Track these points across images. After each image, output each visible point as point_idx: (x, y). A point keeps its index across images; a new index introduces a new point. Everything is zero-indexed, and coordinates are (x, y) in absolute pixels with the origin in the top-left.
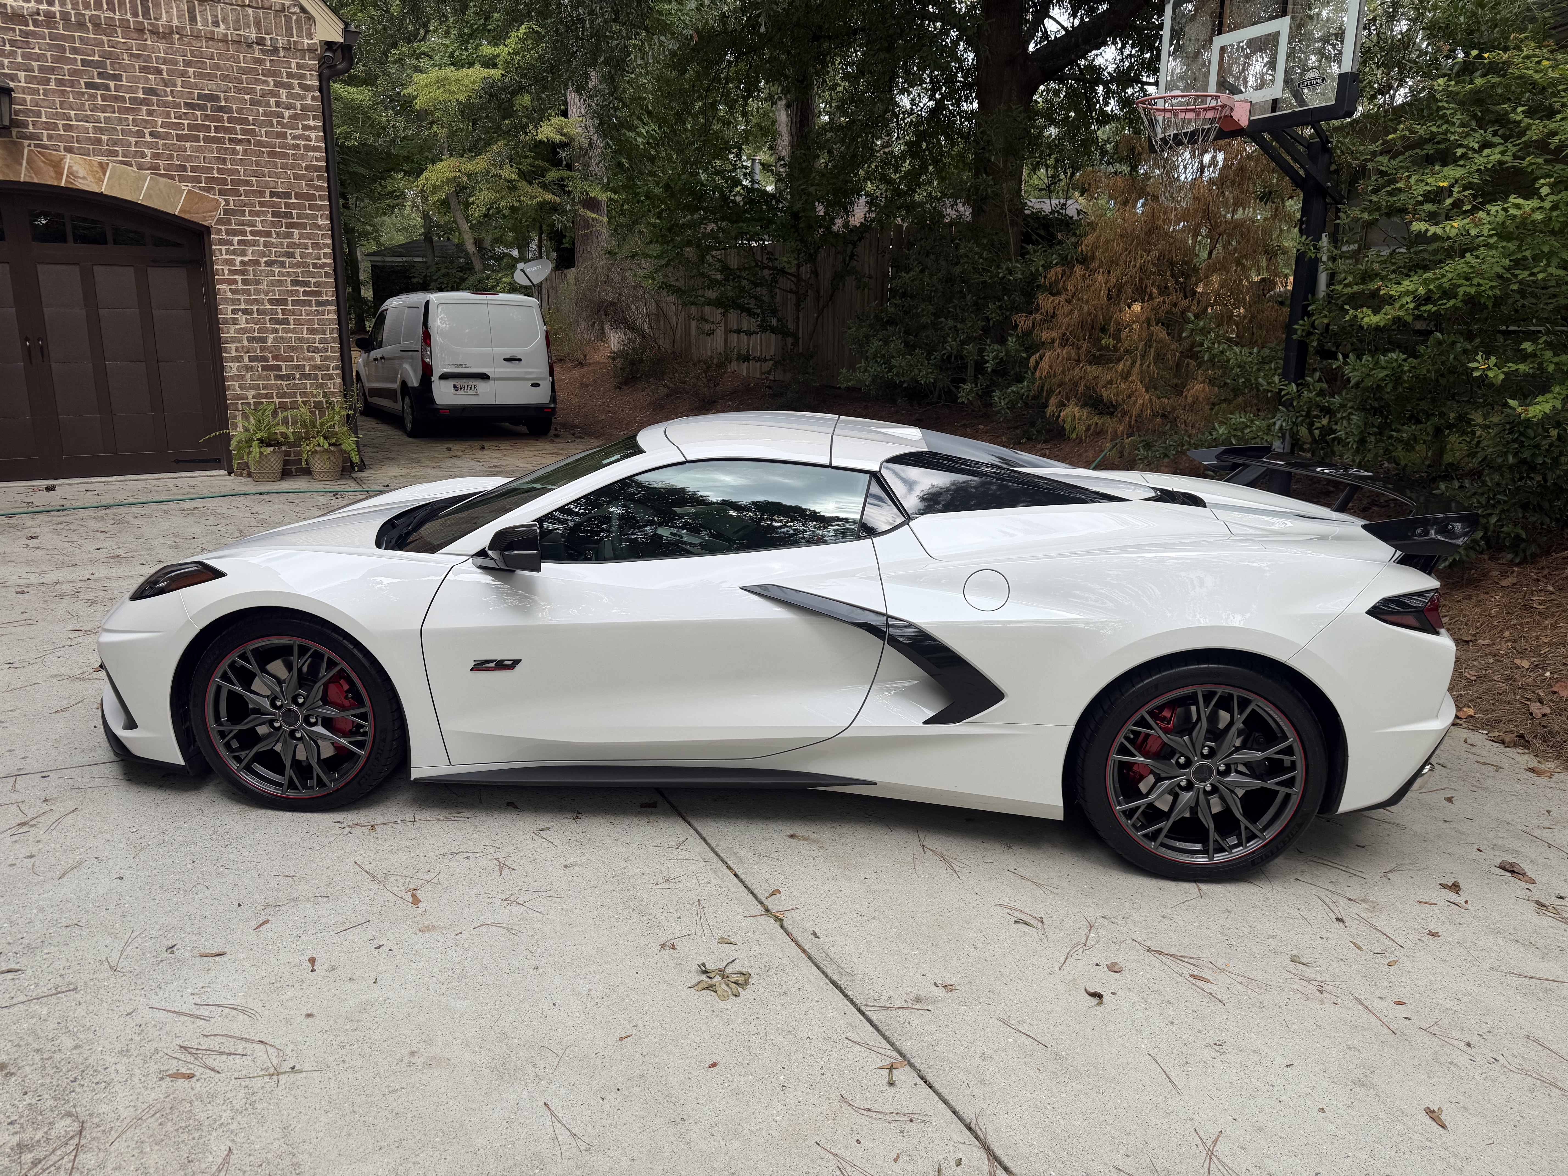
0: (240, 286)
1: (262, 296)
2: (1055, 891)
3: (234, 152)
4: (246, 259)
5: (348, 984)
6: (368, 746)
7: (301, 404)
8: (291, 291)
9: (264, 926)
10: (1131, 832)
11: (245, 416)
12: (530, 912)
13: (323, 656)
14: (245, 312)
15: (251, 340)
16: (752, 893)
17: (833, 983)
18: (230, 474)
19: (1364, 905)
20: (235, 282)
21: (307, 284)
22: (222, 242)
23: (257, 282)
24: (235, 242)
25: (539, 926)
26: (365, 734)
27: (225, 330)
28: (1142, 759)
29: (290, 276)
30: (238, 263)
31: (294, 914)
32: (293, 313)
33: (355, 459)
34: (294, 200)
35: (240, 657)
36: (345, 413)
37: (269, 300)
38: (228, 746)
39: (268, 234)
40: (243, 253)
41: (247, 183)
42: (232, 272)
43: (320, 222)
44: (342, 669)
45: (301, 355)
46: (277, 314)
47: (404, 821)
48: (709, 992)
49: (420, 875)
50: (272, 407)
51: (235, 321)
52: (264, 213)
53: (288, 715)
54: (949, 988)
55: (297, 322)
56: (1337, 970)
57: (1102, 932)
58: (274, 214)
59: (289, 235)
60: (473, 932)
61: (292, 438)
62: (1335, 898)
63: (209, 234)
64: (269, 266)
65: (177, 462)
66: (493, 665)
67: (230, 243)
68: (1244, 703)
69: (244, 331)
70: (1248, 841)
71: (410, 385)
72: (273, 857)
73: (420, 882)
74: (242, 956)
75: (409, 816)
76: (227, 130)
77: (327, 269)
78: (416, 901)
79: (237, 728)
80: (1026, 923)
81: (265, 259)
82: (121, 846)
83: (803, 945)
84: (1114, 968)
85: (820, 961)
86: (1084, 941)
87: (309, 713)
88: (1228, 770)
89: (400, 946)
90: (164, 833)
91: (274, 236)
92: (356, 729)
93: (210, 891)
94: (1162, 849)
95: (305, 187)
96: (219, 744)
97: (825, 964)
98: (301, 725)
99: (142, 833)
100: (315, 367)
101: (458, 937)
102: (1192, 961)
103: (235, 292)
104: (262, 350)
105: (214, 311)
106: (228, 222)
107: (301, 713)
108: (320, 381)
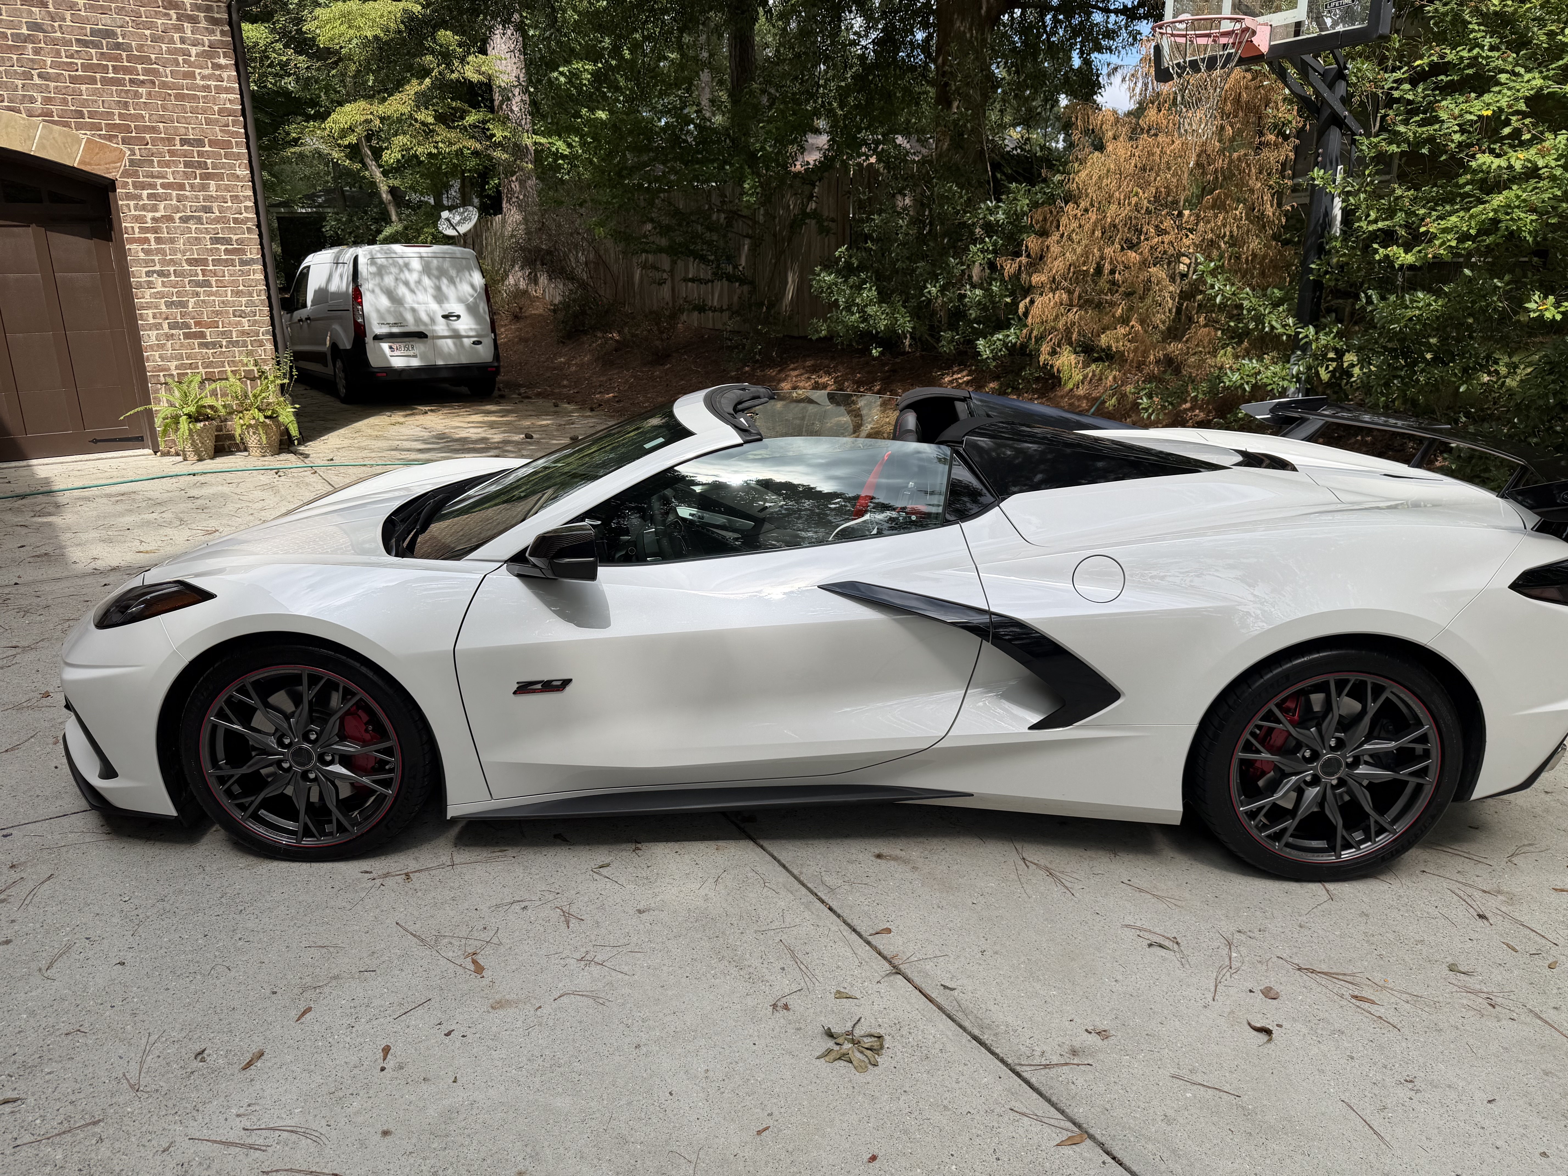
0: (154, 246)
1: (179, 256)
2: (1179, 903)
3: (137, 95)
4: (158, 215)
5: (424, 1086)
6: (396, 785)
8: (211, 250)
9: (308, 1016)
10: (1254, 832)
11: (168, 389)
12: (614, 973)
13: (337, 685)
14: (161, 274)
15: (169, 305)
16: (854, 930)
17: (975, 1038)
18: (155, 453)
19: (1500, 897)
20: (147, 240)
21: (228, 241)
22: (129, 197)
23: (172, 241)
24: (145, 197)
25: (627, 991)
26: (391, 771)
27: (140, 295)
28: (1269, 756)
29: (208, 233)
30: (149, 220)
31: (339, 996)
32: (214, 273)
33: (294, 431)
34: (207, 148)
35: (238, 691)
36: (279, 382)
37: (187, 260)
38: (229, 793)
39: (181, 187)
40: (155, 209)
41: (154, 130)
42: (143, 230)
43: (238, 172)
44: (361, 699)
45: (227, 321)
46: (197, 275)
47: (442, 866)
48: (842, 1063)
49: (475, 934)
50: (198, 378)
51: (150, 284)
52: (176, 163)
53: (301, 756)
54: (1103, 1034)
55: (220, 284)
56: (1500, 978)
57: (1244, 950)
58: (186, 165)
59: (204, 188)
60: (554, 1005)
61: (222, 411)
62: (1469, 890)
63: (114, 190)
64: (185, 222)
65: (95, 441)
66: (539, 686)
67: (139, 198)
68: (1378, 690)
69: (161, 295)
70: (1377, 836)
71: (341, 347)
72: (299, 923)
73: (478, 944)
74: (289, 1058)
75: (445, 859)
76: (127, 71)
78: (479, 969)
79: (238, 772)
80: (1161, 946)
81: (179, 215)
82: (115, 920)
83: (929, 992)
84: (1270, 994)
85: (953, 1013)
86: (1227, 963)
87: (324, 750)
88: (1356, 762)
89: (473, 1030)
90: (163, 900)
91: (188, 188)
92: (380, 766)
93: (233, 973)
94: (1288, 850)
95: (219, 134)
96: (218, 791)
97: (959, 1016)
98: (315, 764)
99: (136, 902)
100: (243, 333)
101: (538, 1013)
102: (1348, 978)
103: (147, 252)
104: (183, 315)
105: (125, 274)
106: (135, 174)
107: (315, 751)
108: (250, 348)
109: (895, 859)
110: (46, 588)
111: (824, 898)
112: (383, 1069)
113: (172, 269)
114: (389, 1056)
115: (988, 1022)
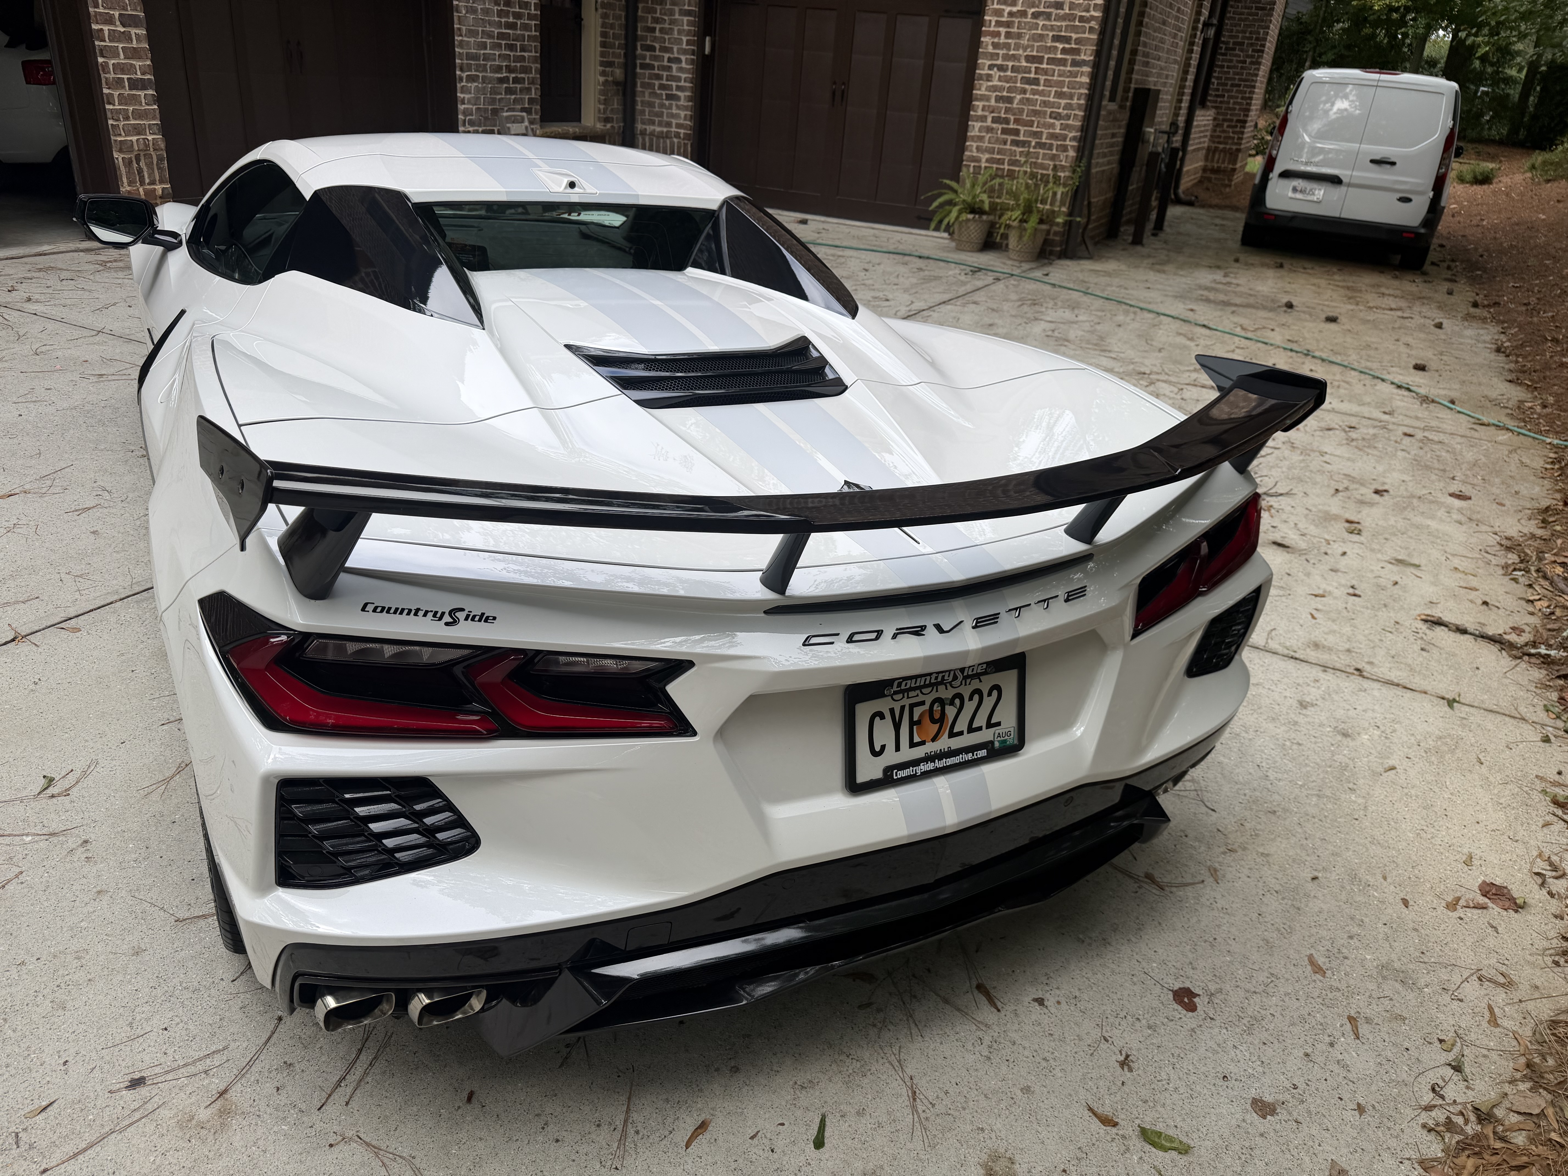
0: (1003, 40)
1: (1021, 52)
4: (1015, 9)
8: (1050, 47)
14: (1001, 68)
15: (999, 99)
20: (998, 34)
21: (1067, 40)
23: (1019, 36)
27: (978, 86)
29: (1052, 30)
30: (1006, 14)
32: (1046, 72)
37: (1026, 56)
42: (998, 23)
45: (1042, 121)
46: (1030, 72)
51: (989, 78)
55: (1048, 83)
64: (1036, 18)
69: (994, 89)
77: (1093, 24)
81: (1033, 10)
100: (1052, 136)
103: (995, 46)
104: (1007, 110)
105: (973, 66)
108: (1054, 152)
113: (1011, 64)
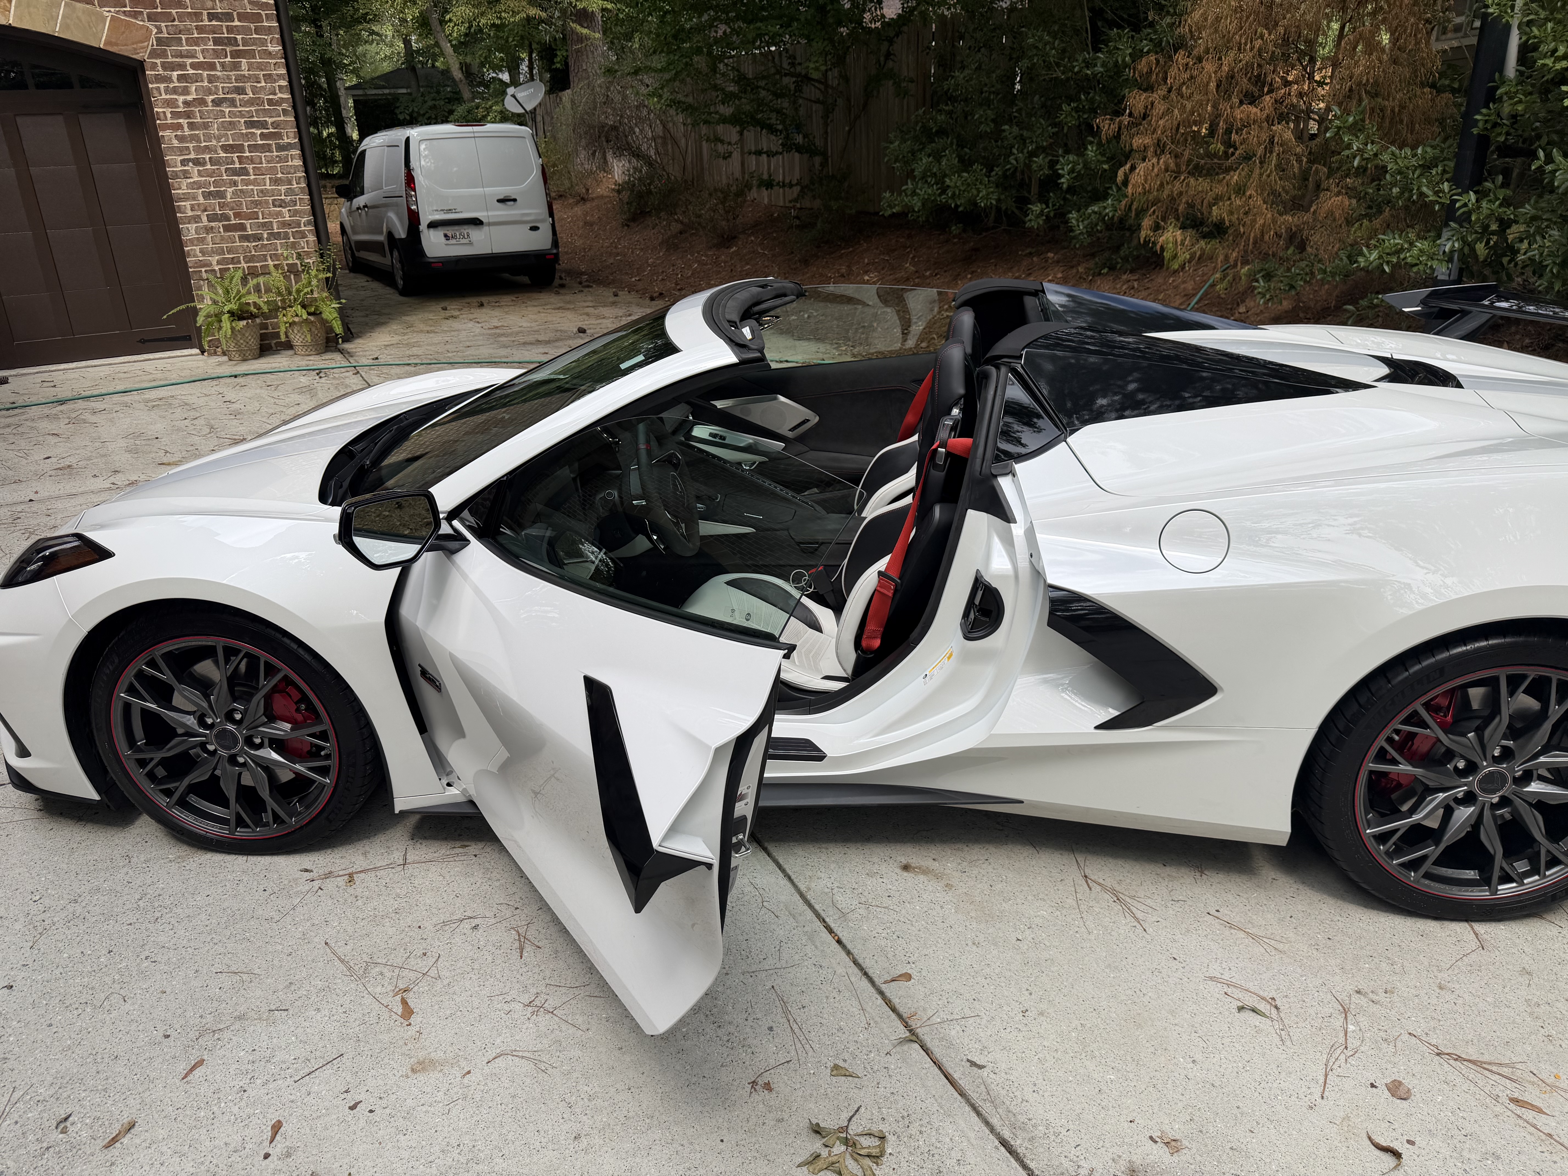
0: (187, 132)
1: (214, 142)
2: (1280, 946)
4: (189, 98)
6: (334, 773)
7: (272, 269)
8: (247, 134)
9: (197, 1072)
10: (1383, 860)
11: (211, 286)
12: (564, 1027)
13: (258, 658)
14: (197, 162)
15: (207, 195)
16: (866, 974)
17: (1004, 1143)
18: (203, 352)
21: (264, 125)
22: (159, 79)
23: (206, 126)
24: (175, 78)
25: (577, 1052)
26: (328, 757)
27: (176, 185)
28: (1410, 768)
29: (242, 116)
30: (180, 104)
31: (239, 1045)
32: (251, 160)
33: (338, 328)
34: (237, 23)
35: (148, 664)
36: (322, 276)
37: (222, 147)
38: (151, 777)
39: (212, 66)
40: (186, 91)
42: (175, 115)
43: (270, 48)
44: (286, 677)
45: (266, 211)
46: (233, 162)
47: (391, 867)
49: (412, 961)
50: (239, 274)
51: (186, 175)
52: (205, 41)
53: (224, 737)
54: (1172, 1144)
55: (258, 172)
57: (1364, 1021)
58: (216, 42)
59: (236, 66)
60: (487, 1070)
61: (265, 309)
63: (143, 71)
64: (218, 105)
65: (143, 341)
67: (169, 79)
69: (198, 185)
70: (1548, 868)
71: (397, 237)
72: (217, 938)
73: (412, 975)
75: (398, 856)
78: (408, 1012)
79: (158, 756)
80: (1254, 1010)
81: (211, 97)
82: (17, 926)
83: (951, 1071)
84: (1397, 1090)
85: (979, 1103)
86: (1342, 1040)
87: (251, 733)
88: (1527, 777)
89: (384, 1103)
90: (76, 901)
91: (219, 68)
92: (314, 753)
93: (128, 1007)
94: (1427, 882)
95: (248, 6)
96: (138, 775)
97: (986, 1108)
98: (242, 748)
99: (47, 902)
100: (284, 224)
101: (466, 1080)
102: (1505, 1071)
103: (181, 139)
104: (222, 206)
105: (161, 164)
106: (164, 54)
107: (241, 733)
108: (292, 240)
109: (925, 872)
110: (59, 505)
111: (832, 925)
112: (267, 1156)
113: (207, 157)
114: (278, 1137)
115: (1022, 1118)
